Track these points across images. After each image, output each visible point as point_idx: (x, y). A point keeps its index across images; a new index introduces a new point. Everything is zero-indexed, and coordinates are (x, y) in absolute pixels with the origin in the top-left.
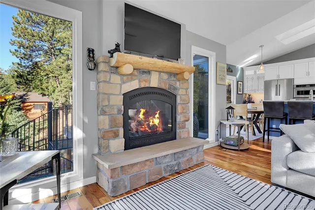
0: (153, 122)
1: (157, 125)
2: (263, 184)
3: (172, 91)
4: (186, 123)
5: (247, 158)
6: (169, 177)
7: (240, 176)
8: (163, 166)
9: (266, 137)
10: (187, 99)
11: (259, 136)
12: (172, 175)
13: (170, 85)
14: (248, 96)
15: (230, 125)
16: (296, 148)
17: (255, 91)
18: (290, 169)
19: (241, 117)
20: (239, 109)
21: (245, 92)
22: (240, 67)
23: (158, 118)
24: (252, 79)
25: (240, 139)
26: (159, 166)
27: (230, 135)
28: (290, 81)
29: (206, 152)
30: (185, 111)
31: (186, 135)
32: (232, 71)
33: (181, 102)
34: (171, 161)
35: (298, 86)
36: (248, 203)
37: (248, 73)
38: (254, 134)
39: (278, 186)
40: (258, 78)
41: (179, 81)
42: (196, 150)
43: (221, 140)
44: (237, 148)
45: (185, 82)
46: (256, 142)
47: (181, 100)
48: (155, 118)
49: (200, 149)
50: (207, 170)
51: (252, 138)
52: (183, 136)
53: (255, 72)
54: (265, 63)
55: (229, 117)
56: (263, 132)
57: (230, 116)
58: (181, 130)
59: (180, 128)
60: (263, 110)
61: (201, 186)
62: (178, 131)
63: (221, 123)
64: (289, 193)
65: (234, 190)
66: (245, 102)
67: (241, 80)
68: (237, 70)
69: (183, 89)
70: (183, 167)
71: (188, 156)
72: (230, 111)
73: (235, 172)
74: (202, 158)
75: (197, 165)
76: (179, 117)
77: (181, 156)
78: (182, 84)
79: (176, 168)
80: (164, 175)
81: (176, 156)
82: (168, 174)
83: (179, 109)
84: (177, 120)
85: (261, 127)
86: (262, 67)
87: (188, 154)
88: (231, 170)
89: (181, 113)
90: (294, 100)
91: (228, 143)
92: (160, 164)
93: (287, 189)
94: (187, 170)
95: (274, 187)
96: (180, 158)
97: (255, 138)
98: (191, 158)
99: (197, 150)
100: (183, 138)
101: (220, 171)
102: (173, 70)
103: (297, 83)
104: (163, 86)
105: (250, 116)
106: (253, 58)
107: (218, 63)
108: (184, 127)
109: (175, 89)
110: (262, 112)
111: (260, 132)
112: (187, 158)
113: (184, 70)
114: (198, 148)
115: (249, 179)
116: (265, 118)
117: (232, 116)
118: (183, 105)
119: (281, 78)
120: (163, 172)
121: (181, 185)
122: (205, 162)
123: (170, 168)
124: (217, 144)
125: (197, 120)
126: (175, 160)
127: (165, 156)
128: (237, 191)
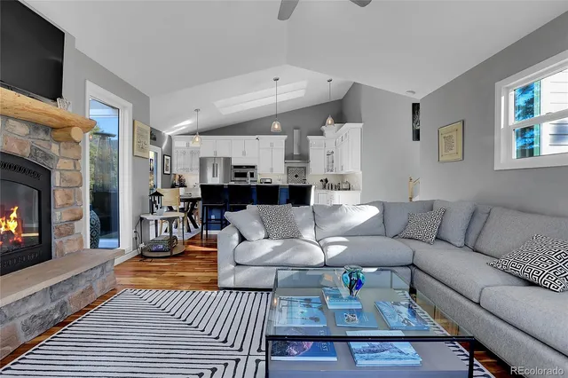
0: (6, 227)
1: (14, 231)
2: (210, 292)
3: (40, 161)
4: (76, 223)
5: (183, 265)
6: (39, 339)
7: (179, 291)
8: (18, 322)
9: (204, 232)
10: (78, 179)
11: (195, 232)
12: (48, 332)
13: (35, 150)
14: (178, 177)
15: (156, 221)
16: (242, 239)
17: (187, 170)
18: (237, 264)
19: (171, 209)
20: (169, 197)
21: (174, 171)
22: (167, 133)
23: (14, 219)
24: (184, 153)
25: (172, 239)
26: (10, 323)
27: (156, 236)
28: (227, 160)
29: (119, 270)
30: (72, 201)
31: (76, 247)
32: (155, 139)
33: (63, 185)
34: (43, 305)
35: (235, 167)
36: (195, 324)
37: (179, 144)
38: (189, 231)
39: (225, 289)
40: (192, 153)
41: (58, 142)
42: (99, 270)
43: (142, 245)
44: (169, 254)
45: (73, 147)
46: (192, 241)
47: (63, 179)
48: (10, 219)
49: (109, 267)
50: (125, 299)
51: (188, 236)
52: (67, 250)
53: (188, 145)
54: (201, 133)
55: (155, 209)
56: (200, 227)
57: (157, 207)
58: (64, 239)
59: (61, 235)
60: (200, 196)
61: (118, 330)
62: (55, 241)
63: (142, 219)
64: (237, 293)
65: (173, 315)
66: (173, 186)
67: (169, 153)
68: (162, 137)
69: (68, 158)
70: (72, 308)
71: (83, 284)
72: (156, 198)
73: (170, 288)
74: (112, 282)
75: (103, 298)
76: (58, 213)
77: (67, 288)
78: (66, 149)
79: (56, 316)
80: (23, 339)
81: (55, 292)
82: (37, 333)
83: (58, 197)
84: (53, 220)
85: (198, 219)
86: (197, 138)
87: (83, 282)
88: (164, 288)
89: (63, 206)
90: (233, 183)
91: (154, 249)
92: (11, 319)
93: (235, 289)
94: (82, 312)
95: (222, 292)
96: (65, 293)
97: (191, 235)
98: (91, 288)
99: (103, 271)
100: (68, 254)
101: (147, 294)
102: (43, 119)
103: (234, 163)
104: (15, 149)
105: (182, 205)
106: (186, 124)
107: (136, 122)
108: (70, 232)
109: (47, 157)
110: (199, 199)
111: (196, 227)
112: (81, 290)
113: (72, 123)
114: (103, 266)
115: (191, 292)
116: (203, 207)
117: (159, 206)
118: (67, 190)
119: (218, 156)
120: (23, 334)
121: (74, 344)
122: (118, 287)
123: (39, 321)
124: (135, 253)
125: (96, 217)
126: (52, 301)
127: (25, 300)
128: (177, 315)
